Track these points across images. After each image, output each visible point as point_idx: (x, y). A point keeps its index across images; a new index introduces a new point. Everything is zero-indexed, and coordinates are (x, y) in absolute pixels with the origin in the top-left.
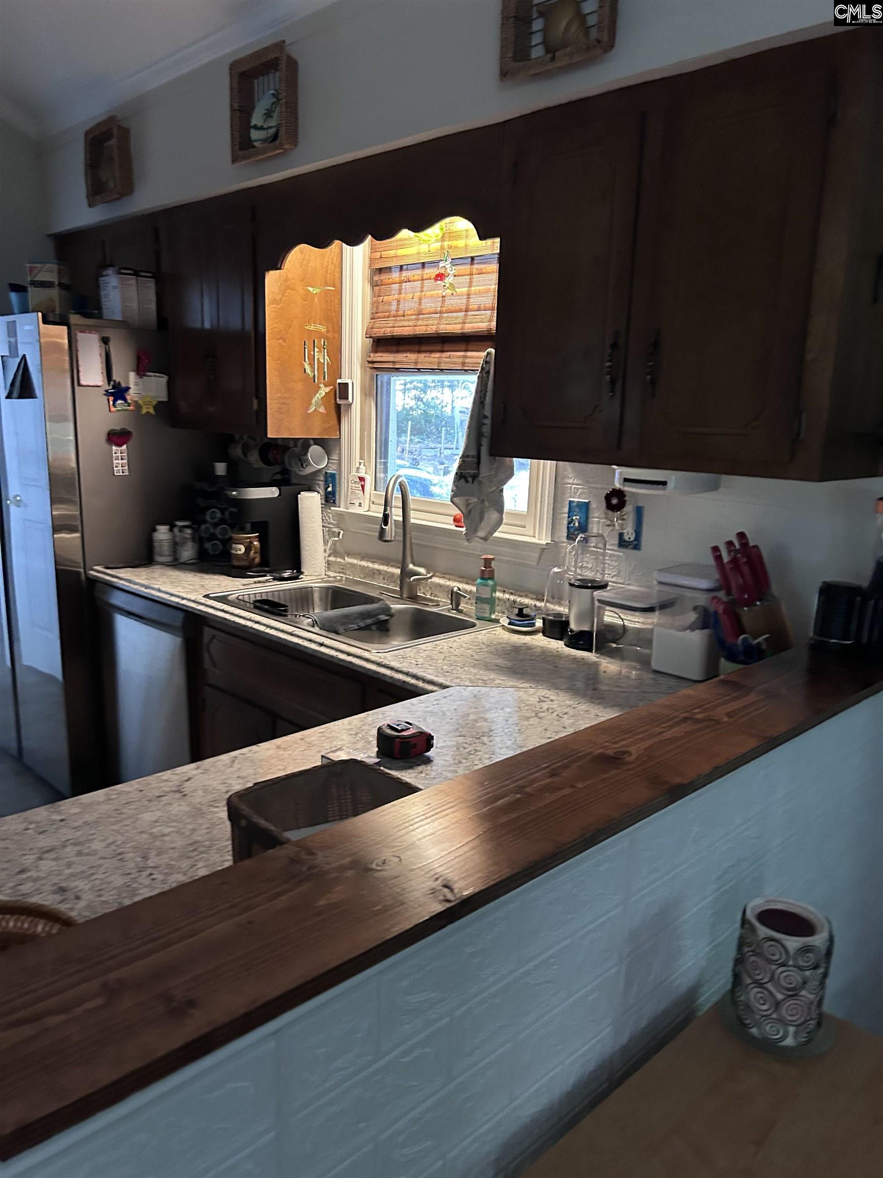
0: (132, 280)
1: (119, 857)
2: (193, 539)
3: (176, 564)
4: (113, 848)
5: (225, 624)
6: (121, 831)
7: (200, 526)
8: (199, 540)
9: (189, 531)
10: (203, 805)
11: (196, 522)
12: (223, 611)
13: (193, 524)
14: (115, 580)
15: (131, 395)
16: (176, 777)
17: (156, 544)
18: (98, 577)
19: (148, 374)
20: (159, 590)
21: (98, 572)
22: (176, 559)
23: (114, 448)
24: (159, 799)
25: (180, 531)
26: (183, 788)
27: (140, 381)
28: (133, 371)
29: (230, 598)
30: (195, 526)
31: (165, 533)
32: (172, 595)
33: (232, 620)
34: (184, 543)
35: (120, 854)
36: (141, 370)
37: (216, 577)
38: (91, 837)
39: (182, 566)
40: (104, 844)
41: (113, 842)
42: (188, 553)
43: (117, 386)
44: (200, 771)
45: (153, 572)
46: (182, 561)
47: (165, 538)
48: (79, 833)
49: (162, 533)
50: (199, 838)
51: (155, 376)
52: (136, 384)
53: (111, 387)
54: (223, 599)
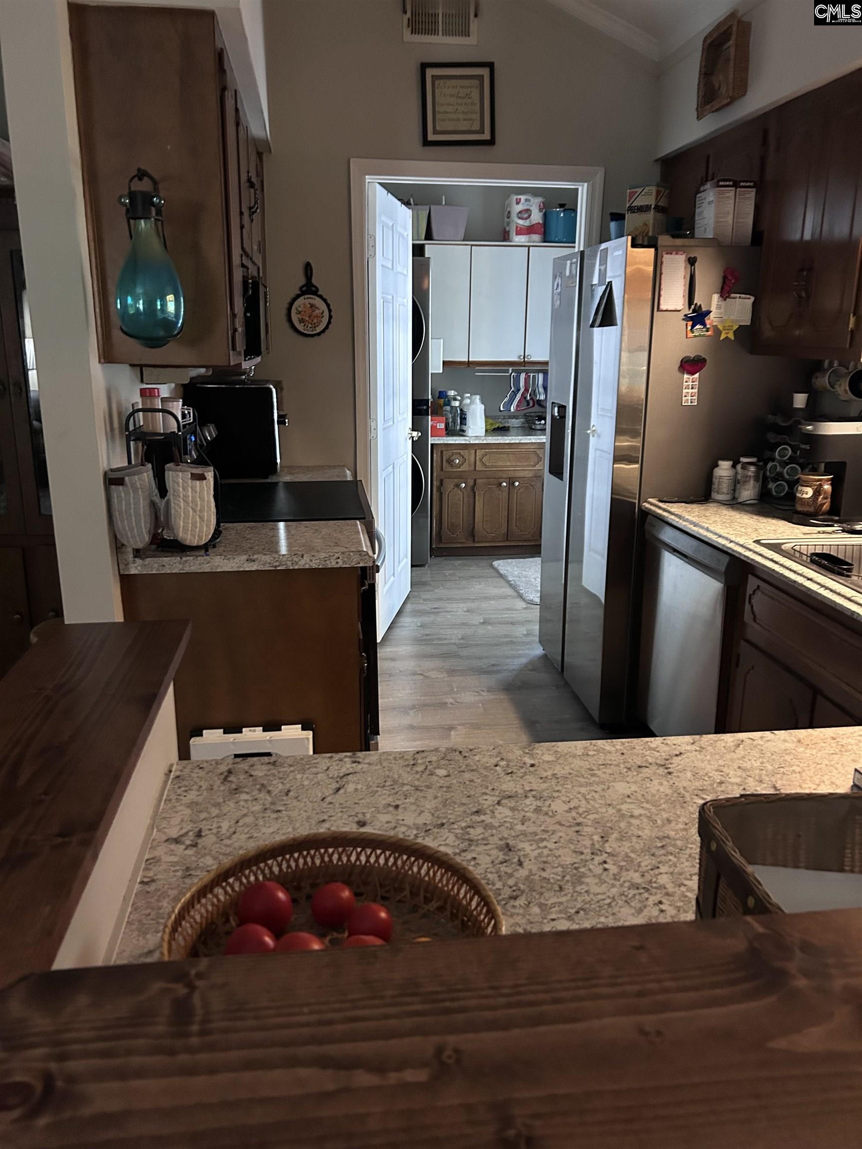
0: (730, 193)
1: (577, 828)
2: (756, 478)
3: (734, 504)
4: (574, 814)
5: (772, 575)
6: (587, 797)
7: (766, 464)
8: (763, 480)
9: (752, 468)
10: (687, 792)
11: (763, 461)
12: (772, 560)
13: (759, 461)
14: (665, 514)
15: (712, 319)
16: (666, 748)
17: (715, 481)
18: (650, 510)
19: (733, 295)
20: (707, 530)
21: (652, 505)
22: (734, 498)
23: (686, 376)
24: (639, 770)
25: (743, 468)
26: (672, 764)
27: (723, 303)
28: (716, 293)
29: (783, 547)
30: (761, 463)
31: (726, 469)
32: (720, 536)
33: (781, 572)
34: (745, 482)
35: (579, 824)
36: (725, 292)
37: (774, 521)
38: (556, 794)
39: (738, 506)
40: (566, 807)
41: (575, 808)
42: (748, 493)
43: (697, 309)
44: (694, 747)
45: (707, 510)
46: (740, 500)
47: (726, 475)
48: (544, 786)
49: (724, 469)
50: (672, 834)
51: (740, 297)
52: (719, 307)
53: (691, 311)
54: (776, 548)
